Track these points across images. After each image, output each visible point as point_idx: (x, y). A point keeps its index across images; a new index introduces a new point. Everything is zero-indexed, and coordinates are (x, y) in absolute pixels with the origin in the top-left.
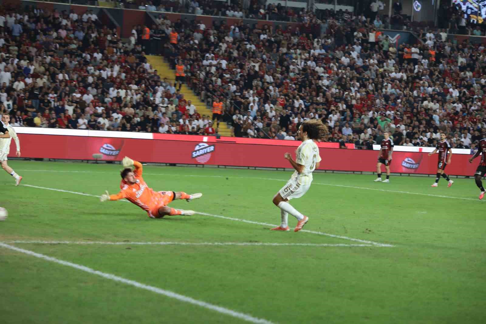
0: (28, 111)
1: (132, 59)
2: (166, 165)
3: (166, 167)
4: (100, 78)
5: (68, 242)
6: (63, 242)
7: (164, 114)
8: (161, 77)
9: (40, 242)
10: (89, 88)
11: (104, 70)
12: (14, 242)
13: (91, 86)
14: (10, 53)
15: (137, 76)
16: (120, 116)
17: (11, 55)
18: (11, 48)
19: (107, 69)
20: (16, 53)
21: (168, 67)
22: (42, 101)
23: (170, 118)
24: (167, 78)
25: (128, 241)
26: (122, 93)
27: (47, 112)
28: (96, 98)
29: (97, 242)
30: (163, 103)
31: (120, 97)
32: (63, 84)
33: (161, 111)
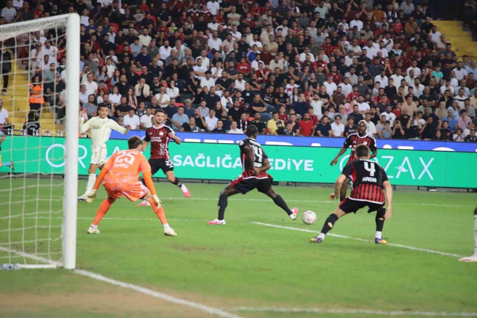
0: (255, 112)
1: (413, 26)
2: (468, 191)
3: (467, 194)
4: (362, 57)
5: (316, 310)
6: (309, 310)
7: (462, 112)
8: (457, 54)
9: (275, 309)
10: (348, 74)
11: (370, 46)
12: (236, 309)
13: (349, 71)
14: (228, 25)
15: (419, 53)
16: (393, 116)
17: (229, 27)
18: (229, 15)
19: (374, 44)
20: (238, 23)
21: (471, 38)
22: (275, 95)
23: (472, 118)
24: (468, 55)
25: (410, 310)
26: (397, 80)
27: (283, 110)
28: (356, 89)
29: (361, 311)
30: (461, 95)
31: (394, 88)
32: (307, 69)
33: (459, 108)
